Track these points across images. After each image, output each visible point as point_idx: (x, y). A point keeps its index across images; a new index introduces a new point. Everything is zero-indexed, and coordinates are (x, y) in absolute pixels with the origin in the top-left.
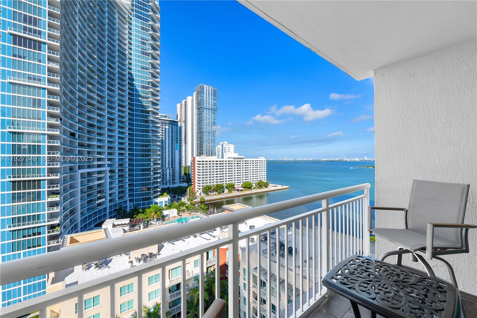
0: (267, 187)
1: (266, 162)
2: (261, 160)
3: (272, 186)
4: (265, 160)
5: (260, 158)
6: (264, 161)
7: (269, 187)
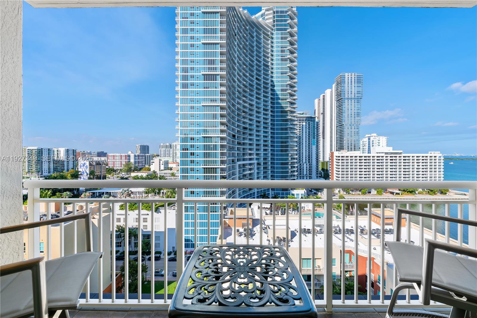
0: (446, 193)
1: (442, 158)
2: (433, 155)
3: (456, 194)
4: (441, 155)
5: (431, 153)
6: (440, 157)
7: (449, 194)
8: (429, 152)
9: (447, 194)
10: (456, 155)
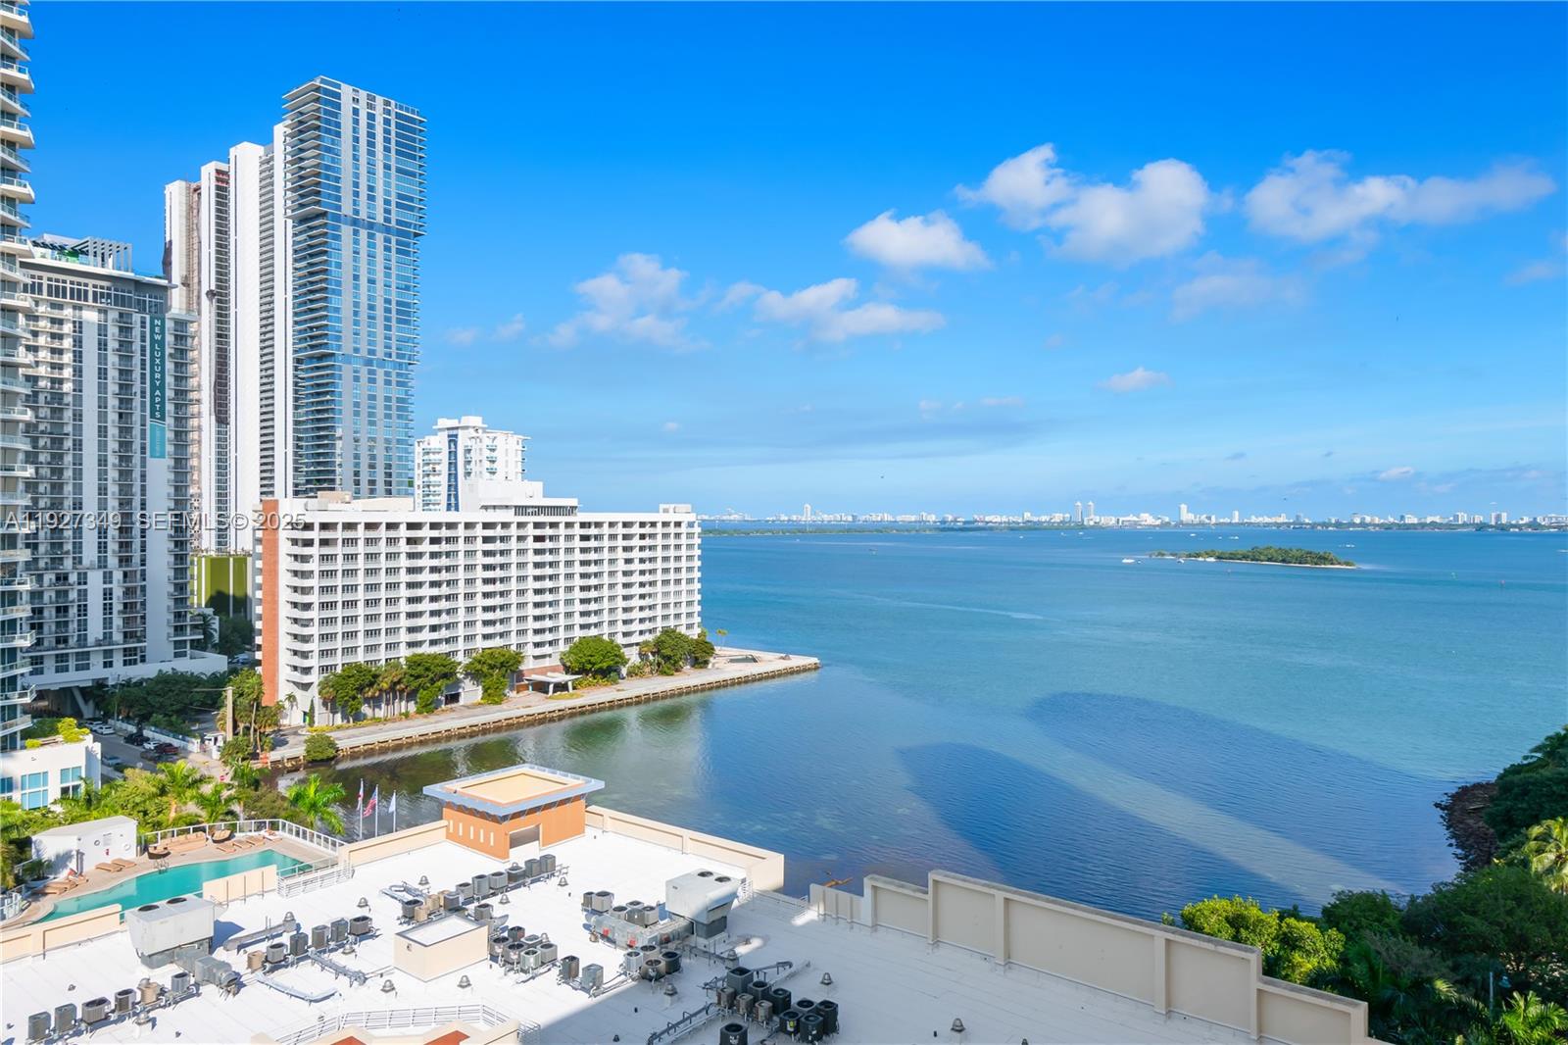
0: (706, 662)
1: (697, 530)
2: (672, 518)
3: (732, 661)
4: (692, 517)
5: (666, 511)
6: (691, 525)
7: (714, 664)
8: (662, 506)
9: (710, 666)
10: (732, 518)
